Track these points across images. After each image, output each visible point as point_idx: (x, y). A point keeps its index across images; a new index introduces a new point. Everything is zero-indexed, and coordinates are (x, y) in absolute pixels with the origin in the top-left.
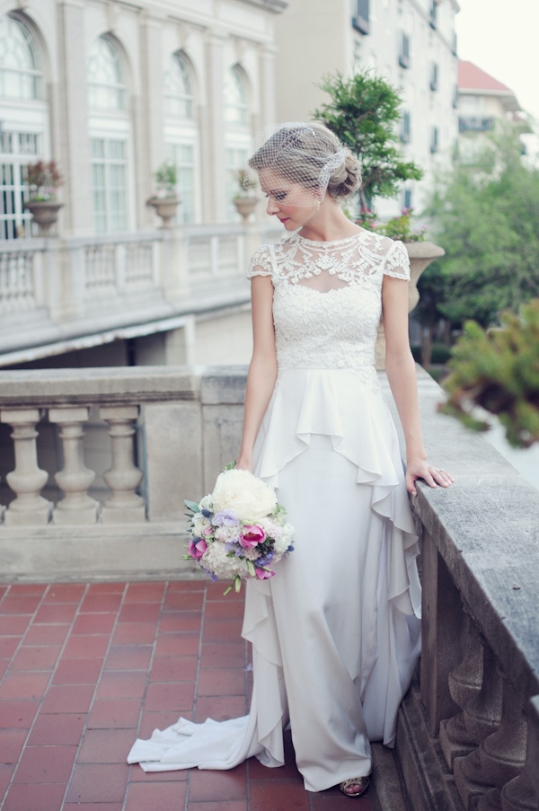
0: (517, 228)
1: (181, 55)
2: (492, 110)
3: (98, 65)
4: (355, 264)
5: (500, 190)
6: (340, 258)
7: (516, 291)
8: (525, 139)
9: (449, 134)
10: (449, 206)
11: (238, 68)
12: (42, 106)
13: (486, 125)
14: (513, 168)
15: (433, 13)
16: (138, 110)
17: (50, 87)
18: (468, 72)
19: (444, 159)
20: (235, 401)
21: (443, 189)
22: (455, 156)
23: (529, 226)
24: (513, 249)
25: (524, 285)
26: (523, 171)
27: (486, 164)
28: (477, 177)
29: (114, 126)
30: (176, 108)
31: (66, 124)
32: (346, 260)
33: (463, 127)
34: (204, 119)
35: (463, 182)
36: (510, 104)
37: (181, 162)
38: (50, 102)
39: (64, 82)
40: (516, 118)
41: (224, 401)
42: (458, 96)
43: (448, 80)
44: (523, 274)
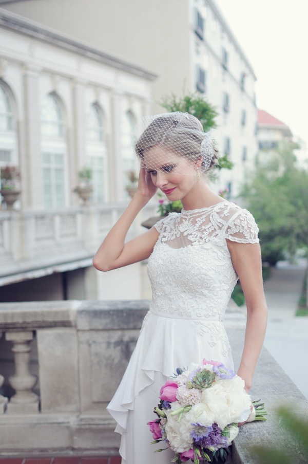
0: (294, 203)
1: (96, 105)
2: (277, 137)
3: (47, 110)
4: (203, 227)
5: (283, 181)
6: (194, 222)
7: (294, 240)
8: (296, 153)
9: (253, 150)
10: (253, 191)
11: (130, 113)
12: (13, 134)
13: (274, 145)
14: (290, 169)
15: (242, 82)
16: (71, 136)
17: (18, 123)
18: (263, 116)
19: (250, 165)
20: (101, 327)
21: (250, 182)
22: (257, 162)
23: (300, 202)
24: (291, 215)
25: (298, 237)
26: (296, 170)
27: (274, 167)
28: (270, 175)
29: (56, 146)
30: (93, 135)
31: (27, 145)
32: (197, 225)
33: (262, 146)
34: (110, 142)
35: (261, 177)
36: (287, 133)
37: (95, 167)
38: (18, 131)
39: (27, 120)
40: (291, 141)
41: (93, 327)
42: (258, 130)
43: (252, 120)
44: (297, 230)
